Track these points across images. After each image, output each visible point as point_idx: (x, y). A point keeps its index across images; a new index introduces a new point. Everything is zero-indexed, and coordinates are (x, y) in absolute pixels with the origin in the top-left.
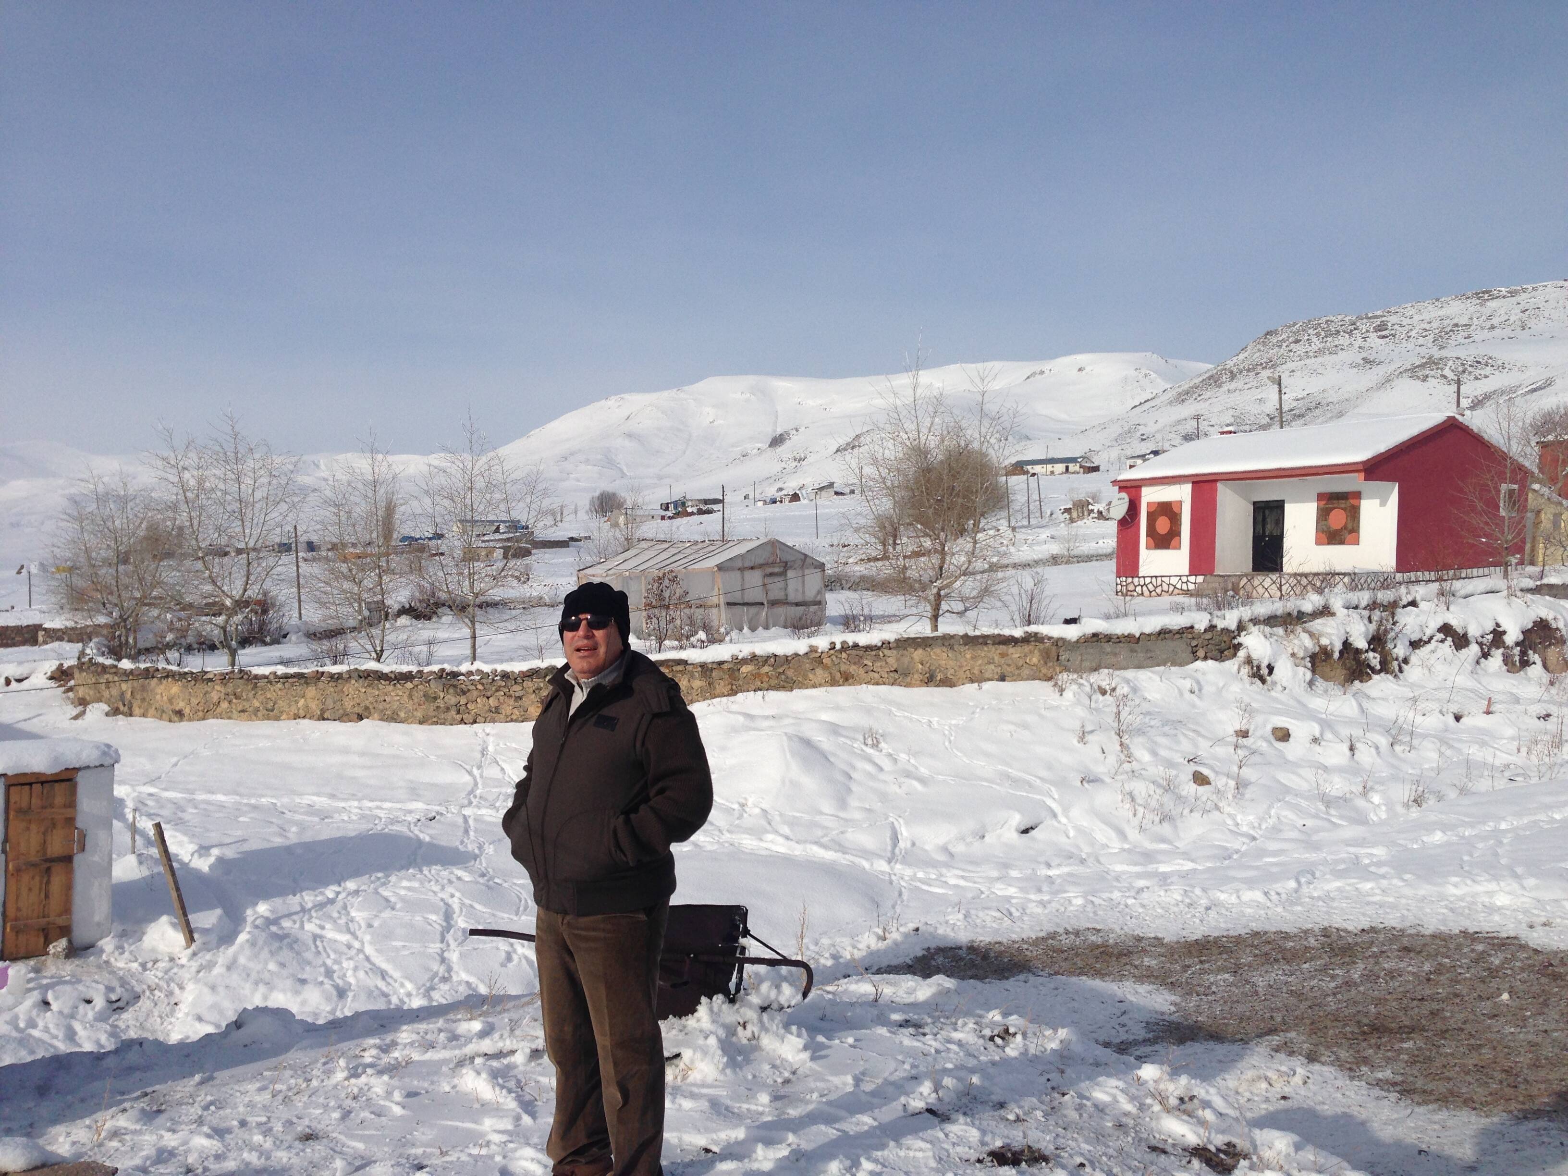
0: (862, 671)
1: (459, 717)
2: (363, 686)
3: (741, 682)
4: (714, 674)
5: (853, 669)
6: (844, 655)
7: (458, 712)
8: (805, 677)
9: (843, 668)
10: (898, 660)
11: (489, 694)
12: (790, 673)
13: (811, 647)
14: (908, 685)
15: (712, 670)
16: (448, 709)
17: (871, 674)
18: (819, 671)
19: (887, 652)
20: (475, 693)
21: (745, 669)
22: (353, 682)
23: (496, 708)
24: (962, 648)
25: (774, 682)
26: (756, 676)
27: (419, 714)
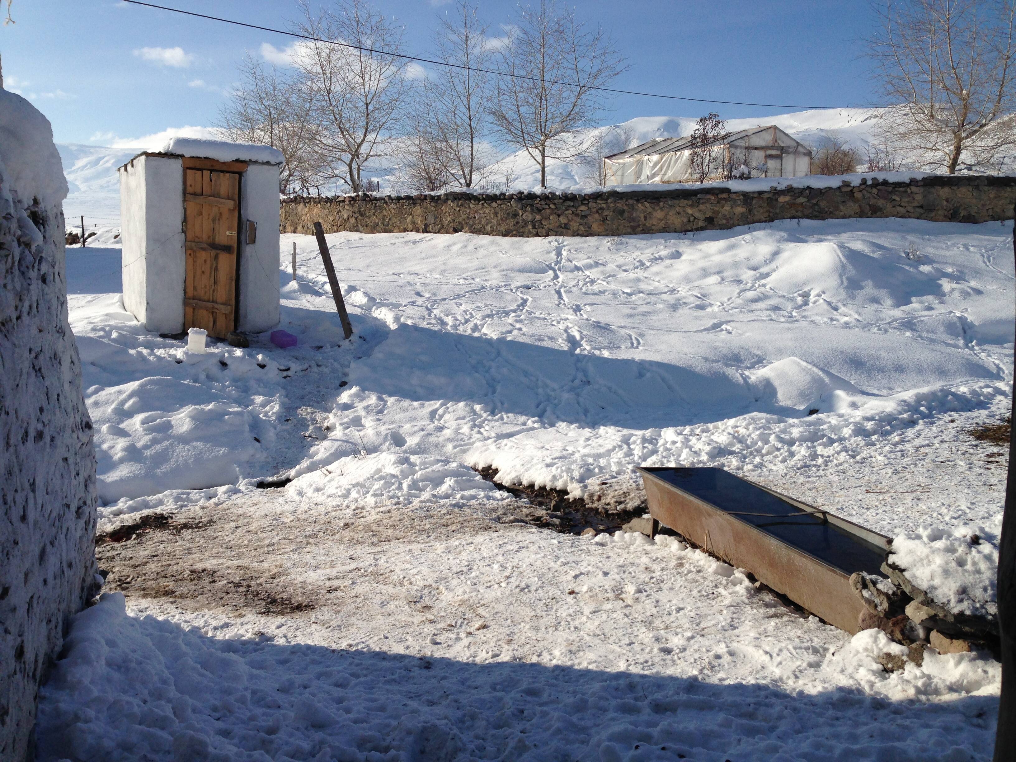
0: (889, 206)
1: (534, 231)
2: (457, 206)
3: (778, 211)
4: (754, 202)
5: (881, 203)
6: (875, 191)
7: (534, 227)
8: (837, 209)
9: (872, 202)
10: (925, 196)
11: (560, 212)
12: (823, 204)
13: (844, 182)
14: (932, 220)
15: (753, 198)
16: (526, 225)
17: (899, 209)
18: (851, 204)
19: (914, 189)
20: (548, 211)
21: (782, 199)
22: (449, 202)
23: (565, 224)
24: (986, 188)
25: (807, 212)
26: (792, 205)
27: (502, 228)
